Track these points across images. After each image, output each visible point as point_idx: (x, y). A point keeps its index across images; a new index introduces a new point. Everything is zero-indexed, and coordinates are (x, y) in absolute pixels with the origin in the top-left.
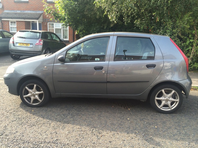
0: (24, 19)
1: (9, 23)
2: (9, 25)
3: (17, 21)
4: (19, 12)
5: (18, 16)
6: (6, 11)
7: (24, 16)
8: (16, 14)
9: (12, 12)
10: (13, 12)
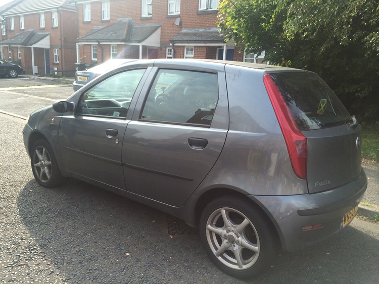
0: (205, 43)
1: (184, 50)
2: (184, 53)
3: (195, 46)
4: (201, 30)
5: (197, 38)
6: (184, 31)
7: (205, 38)
8: (196, 34)
9: (192, 31)
10: (194, 31)
